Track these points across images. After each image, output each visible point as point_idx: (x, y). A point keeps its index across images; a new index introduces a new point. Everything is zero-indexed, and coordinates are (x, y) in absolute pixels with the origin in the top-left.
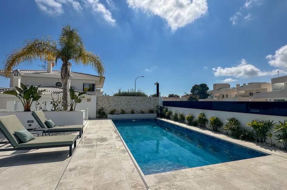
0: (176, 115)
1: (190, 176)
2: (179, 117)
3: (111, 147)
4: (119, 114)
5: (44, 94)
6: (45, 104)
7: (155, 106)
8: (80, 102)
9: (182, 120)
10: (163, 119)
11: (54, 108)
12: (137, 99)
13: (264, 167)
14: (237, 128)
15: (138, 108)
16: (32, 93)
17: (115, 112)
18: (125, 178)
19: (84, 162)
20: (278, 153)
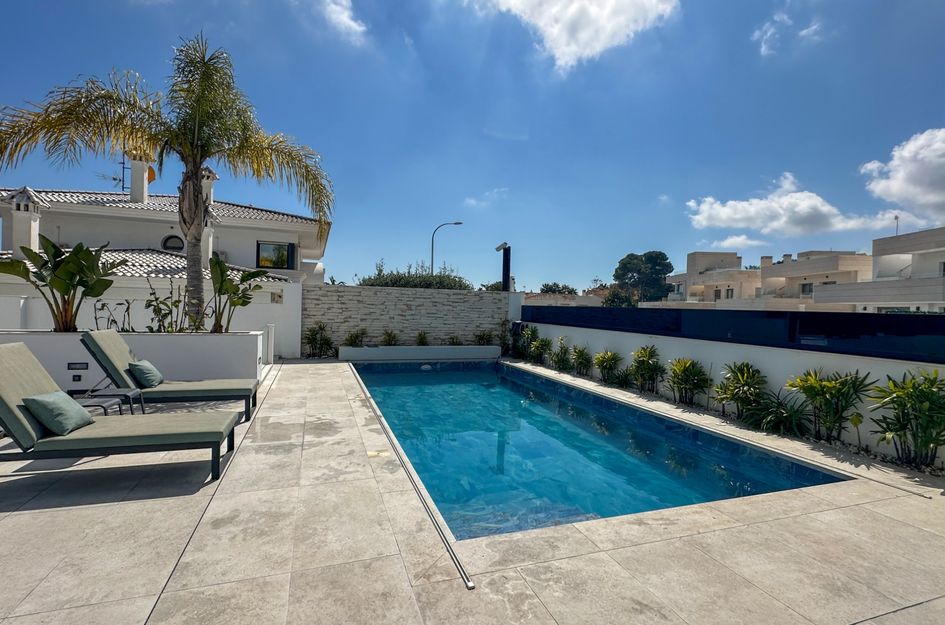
0: (565, 351)
1: (602, 542)
2: (572, 357)
3: (351, 453)
4: (376, 346)
5: (124, 275)
6: (128, 309)
7: (497, 321)
8: (245, 304)
9: (582, 368)
10: (521, 365)
11: (159, 321)
12: (437, 296)
13: (830, 517)
14: (757, 395)
15: (439, 328)
16: (81, 270)
17: (365, 339)
18: (393, 550)
19: (259, 499)
20: (877, 473)
